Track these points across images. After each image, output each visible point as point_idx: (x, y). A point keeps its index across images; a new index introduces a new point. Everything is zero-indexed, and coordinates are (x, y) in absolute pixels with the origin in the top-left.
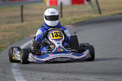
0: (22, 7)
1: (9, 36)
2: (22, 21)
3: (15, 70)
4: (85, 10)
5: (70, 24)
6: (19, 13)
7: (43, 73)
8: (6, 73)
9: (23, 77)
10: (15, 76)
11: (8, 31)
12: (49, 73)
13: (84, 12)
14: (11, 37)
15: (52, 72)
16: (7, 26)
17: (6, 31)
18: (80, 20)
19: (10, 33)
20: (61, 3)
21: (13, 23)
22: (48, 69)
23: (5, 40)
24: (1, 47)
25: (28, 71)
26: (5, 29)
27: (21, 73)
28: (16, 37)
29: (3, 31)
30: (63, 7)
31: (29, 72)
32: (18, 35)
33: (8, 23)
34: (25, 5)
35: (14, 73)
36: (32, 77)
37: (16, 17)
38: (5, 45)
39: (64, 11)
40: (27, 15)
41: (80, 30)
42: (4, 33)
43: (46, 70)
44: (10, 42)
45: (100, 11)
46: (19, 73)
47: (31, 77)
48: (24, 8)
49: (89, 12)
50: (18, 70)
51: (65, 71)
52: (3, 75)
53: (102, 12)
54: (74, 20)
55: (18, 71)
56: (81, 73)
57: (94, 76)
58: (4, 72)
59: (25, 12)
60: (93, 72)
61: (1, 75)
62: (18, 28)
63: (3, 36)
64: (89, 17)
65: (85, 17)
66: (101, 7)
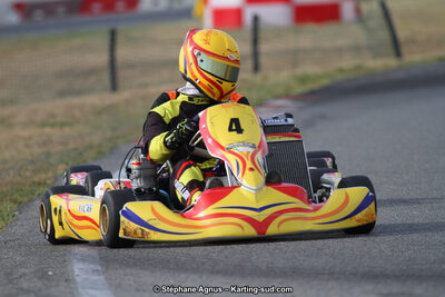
0: (113, 34)
1: (65, 143)
2: (114, 87)
3: (80, 265)
4: (341, 42)
5: (288, 96)
6: (103, 59)
7: (183, 276)
8: (49, 279)
9: (109, 292)
10: (80, 290)
11: (62, 125)
12: (204, 277)
13: (340, 51)
14: (72, 145)
15: (218, 272)
16: (59, 106)
17: (52, 125)
18: (325, 82)
19: (67, 130)
20: (256, 19)
21: (78, 93)
22: (203, 263)
23: (48, 155)
24: (34, 182)
25: (128, 271)
26: (52, 115)
27: (102, 278)
28: (90, 147)
29: (44, 125)
30: (262, 35)
31: (132, 275)
32: (96, 139)
33: (62, 94)
34: (122, 29)
35: (78, 279)
36: (145, 291)
37: (91, 72)
38: (50, 174)
39: (264, 47)
40: (130, 66)
41: (323, 117)
42: (48, 130)
43: (194, 266)
44: (67, 164)
45: (396, 47)
46: (95, 277)
47: (138, 290)
48: (120, 39)
49: (356, 49)
50: (92, 266)
51: (264, 268)
52: (40, 284)
53: (404, 50)
54: (303, 80)
55: (94, 271)
56: (324, 274)
57: (369, 287)
58: (43, 276)
59: (123, 53)
60: (367, 269)
61: (32, 285)
62: (99, 112)
63: (45, 144)
64: (358, 68)
65: (341, 70)
66: (402, 34)
